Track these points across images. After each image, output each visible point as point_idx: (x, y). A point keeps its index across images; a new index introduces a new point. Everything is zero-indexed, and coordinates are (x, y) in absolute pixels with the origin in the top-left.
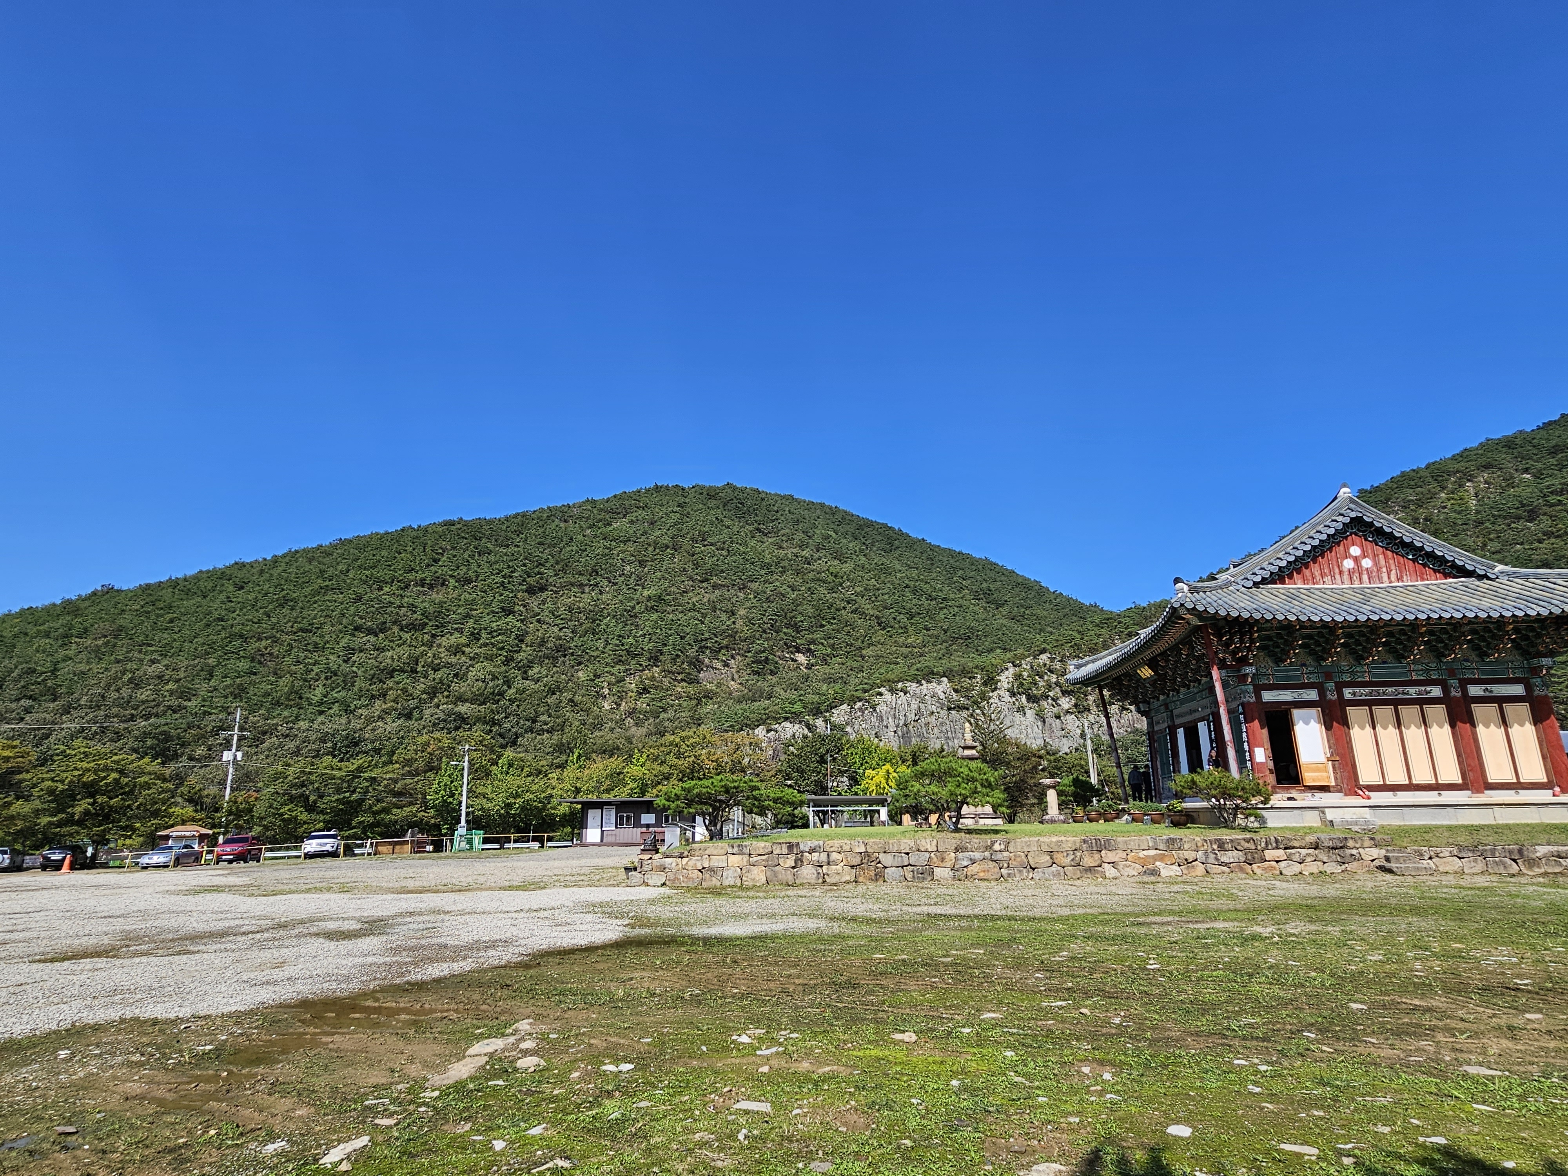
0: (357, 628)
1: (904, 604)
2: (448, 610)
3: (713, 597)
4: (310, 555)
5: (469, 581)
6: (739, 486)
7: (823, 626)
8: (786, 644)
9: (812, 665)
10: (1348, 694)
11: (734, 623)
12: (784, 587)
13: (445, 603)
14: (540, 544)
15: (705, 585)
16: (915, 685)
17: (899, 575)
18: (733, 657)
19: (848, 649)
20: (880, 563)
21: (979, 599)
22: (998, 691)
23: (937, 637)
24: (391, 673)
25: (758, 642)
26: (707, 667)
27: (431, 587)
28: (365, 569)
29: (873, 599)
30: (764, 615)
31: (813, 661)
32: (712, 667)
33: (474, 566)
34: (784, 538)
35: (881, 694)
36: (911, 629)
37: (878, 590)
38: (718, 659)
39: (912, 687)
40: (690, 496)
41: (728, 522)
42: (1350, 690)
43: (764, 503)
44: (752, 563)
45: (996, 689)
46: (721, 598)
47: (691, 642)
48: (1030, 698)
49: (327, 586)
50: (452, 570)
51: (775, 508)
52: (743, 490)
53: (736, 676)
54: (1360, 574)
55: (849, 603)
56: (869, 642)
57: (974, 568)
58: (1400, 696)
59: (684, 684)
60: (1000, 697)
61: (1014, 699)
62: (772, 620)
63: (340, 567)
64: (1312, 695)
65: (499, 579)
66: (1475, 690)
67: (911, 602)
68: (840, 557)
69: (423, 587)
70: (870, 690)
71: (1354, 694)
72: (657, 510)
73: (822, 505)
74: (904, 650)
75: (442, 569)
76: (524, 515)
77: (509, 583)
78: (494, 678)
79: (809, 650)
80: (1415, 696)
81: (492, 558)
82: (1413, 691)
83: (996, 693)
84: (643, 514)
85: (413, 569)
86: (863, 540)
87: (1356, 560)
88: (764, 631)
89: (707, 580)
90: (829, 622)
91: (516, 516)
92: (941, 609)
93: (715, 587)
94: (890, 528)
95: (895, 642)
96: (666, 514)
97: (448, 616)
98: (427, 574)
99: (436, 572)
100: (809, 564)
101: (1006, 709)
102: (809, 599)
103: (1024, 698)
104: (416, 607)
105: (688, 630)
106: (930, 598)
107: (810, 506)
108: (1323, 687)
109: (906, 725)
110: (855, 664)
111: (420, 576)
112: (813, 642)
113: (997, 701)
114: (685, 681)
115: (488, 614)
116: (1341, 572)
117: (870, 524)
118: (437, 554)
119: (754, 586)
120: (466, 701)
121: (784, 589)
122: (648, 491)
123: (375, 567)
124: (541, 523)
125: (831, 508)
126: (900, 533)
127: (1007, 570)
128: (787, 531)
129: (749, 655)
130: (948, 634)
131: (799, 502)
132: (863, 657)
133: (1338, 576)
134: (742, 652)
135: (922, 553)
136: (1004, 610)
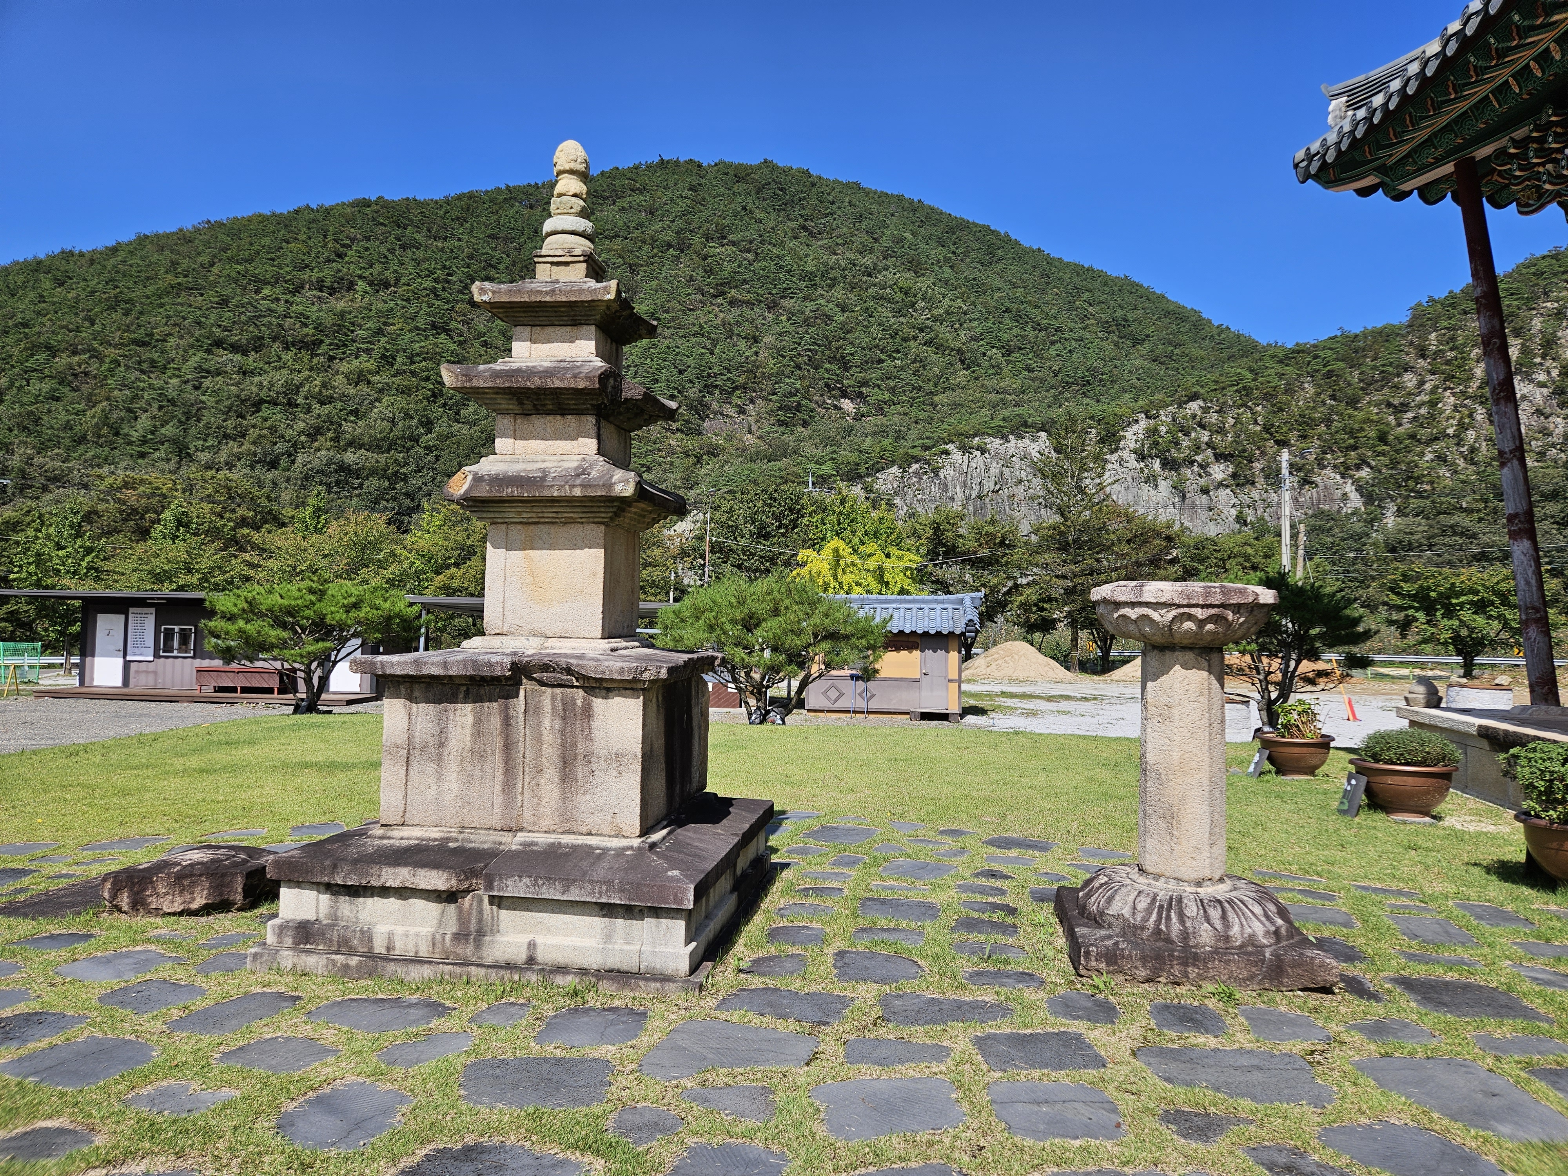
0: (219, 343)
1: (1000, 334)
2: (353, 324)
3: (730, 318)
4: (160, 242)
5: (387, 285)
6: (781, 165)
7: (882, 361)
8: (827, 385)
9: (863, 416)
11: (756, 353)
12: (831, 305)
13: (350, 313)
14: (493, 237)
15: (720, 300)
16: (998, 441)
17: (997, 295)
18: (752, 401)
19: (914, 394)
20: (972, 277)
21: (1109, 333)
22: (1120, 453)
23: (1043, 381)
24: (257, 405)
25: (787, 380)
26: (715, 413)
27: (332, 291)
28: (238, 263)
29: (957, 326)
30: (799, 344)
31: (864, 409)
32: (722, 414)
33: (394, 265)
34: (839, 241)
35: (947, 453)
36: (1006, 370)
37: (965, 314)
38: (730, 403)
39: (994, 444)
40: (709, 176)
41: (758, 214)
43: (814, 190)
44: (788, 272)
45: (1117, 449)
46: (740, 319)
47: (693, 378)
48: (1165, 464)
49: (179, 284)
50: (361, 268)
51: (831, 198)
52: (786, 171)
53: (754, 428)
55: (921, 330)
56: (946, 385)
57: (1107, 289)
59: (679, 435)
60: (1121, 462)
61: (1142, 465)
62: (810, 350)
63: (200, 259)
65: (428, 283)
67: (1010, 331)
68: (915, 267)
69: (321, 291)
70: (934, 446)
72: (659, 193)
73: (900, 198)
74: (993, 396)
75: (351, 266)
76: (471, 196)
77: (444, 289)
78: (408, 416)
79: (860, 395)
81: (420, 254)
83: (1115, 456)
84: (638, 198)
85: (307, 266)
86: (953, 248)
88: (798, 367)
89: (723, 294)
90: (890, 356)
91: (459, 198)
92: (1053, 343)
93: (732, 303)
94: (993, 232)
95: (983, 385)
96: (671, 200)
97: (352, 332)
98: (327, 273)
99: (339, 271)
100: (870, 275)
101: (1129, 479)
102: (866, 323)
103: (1157, 464)
104: (308, 318)
105: (690, 361)
106: (1038, 327)
107: (882, 198)
109: (980, 497)
110: (922, 415)
111: (315, 275)
112: (865, 383)
113: (1116, 466)
114: (682, 431)
115: (409, 331)
117: (964, 225)
118: (343, 246)
119: (787, 303)
120: (361, 446)
121: (830, 308)
122: (649, 167)
123: (249, 261)
124: (495, 207)
125: (911, 202)
126: (1007, 239)
127: (1154, 293)
128: (845, 230)
129: (774, 398)
130: (1059, 378)
131: (867, 193)
132: (934, 405)
134: (764, 393)
135: (1034, 267)
136: (1144, 349)
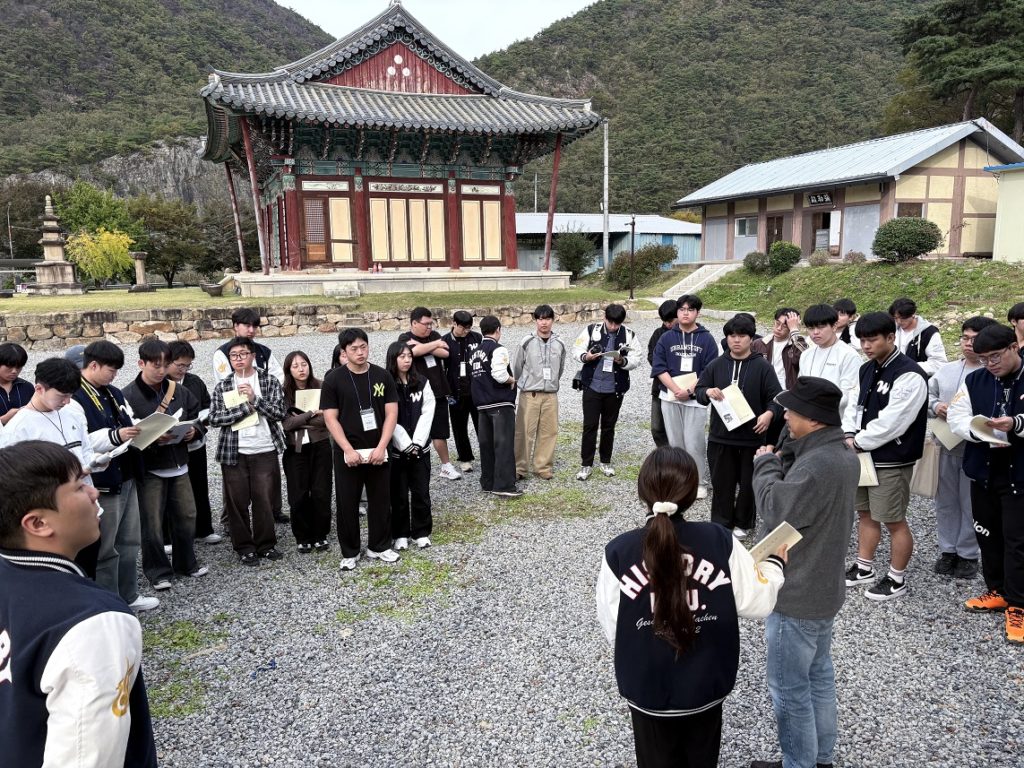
1: (194, 49)
9: (84, 108)
10: (372, 187)
16: (196, 140)
19: (126, 94)
35: (157, 146)
39: (193, 141)
42: (374, 184)
54: (400, 82)
56: (153, 88)
58: (412, 191)
64: (344, 186)
66: (466, 189)
67: (202, 47)
70: (146, 141)
71: (377, 187)
80: (423, 192)
82: (422, 188)
87: (399, 68)
95: (183, 90)
108: (353, 181)
116: (385, 78)
132: (144, 104)
133: (381, 82)
